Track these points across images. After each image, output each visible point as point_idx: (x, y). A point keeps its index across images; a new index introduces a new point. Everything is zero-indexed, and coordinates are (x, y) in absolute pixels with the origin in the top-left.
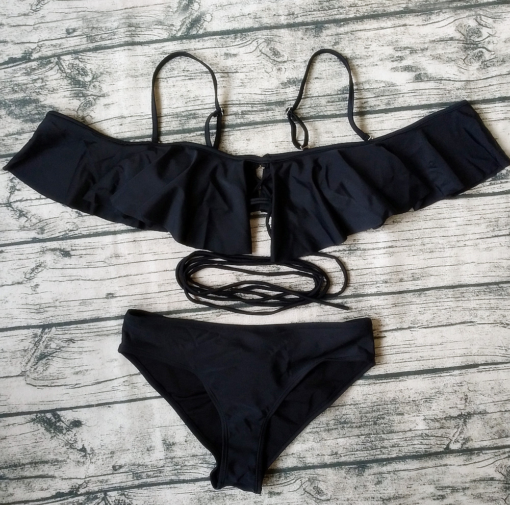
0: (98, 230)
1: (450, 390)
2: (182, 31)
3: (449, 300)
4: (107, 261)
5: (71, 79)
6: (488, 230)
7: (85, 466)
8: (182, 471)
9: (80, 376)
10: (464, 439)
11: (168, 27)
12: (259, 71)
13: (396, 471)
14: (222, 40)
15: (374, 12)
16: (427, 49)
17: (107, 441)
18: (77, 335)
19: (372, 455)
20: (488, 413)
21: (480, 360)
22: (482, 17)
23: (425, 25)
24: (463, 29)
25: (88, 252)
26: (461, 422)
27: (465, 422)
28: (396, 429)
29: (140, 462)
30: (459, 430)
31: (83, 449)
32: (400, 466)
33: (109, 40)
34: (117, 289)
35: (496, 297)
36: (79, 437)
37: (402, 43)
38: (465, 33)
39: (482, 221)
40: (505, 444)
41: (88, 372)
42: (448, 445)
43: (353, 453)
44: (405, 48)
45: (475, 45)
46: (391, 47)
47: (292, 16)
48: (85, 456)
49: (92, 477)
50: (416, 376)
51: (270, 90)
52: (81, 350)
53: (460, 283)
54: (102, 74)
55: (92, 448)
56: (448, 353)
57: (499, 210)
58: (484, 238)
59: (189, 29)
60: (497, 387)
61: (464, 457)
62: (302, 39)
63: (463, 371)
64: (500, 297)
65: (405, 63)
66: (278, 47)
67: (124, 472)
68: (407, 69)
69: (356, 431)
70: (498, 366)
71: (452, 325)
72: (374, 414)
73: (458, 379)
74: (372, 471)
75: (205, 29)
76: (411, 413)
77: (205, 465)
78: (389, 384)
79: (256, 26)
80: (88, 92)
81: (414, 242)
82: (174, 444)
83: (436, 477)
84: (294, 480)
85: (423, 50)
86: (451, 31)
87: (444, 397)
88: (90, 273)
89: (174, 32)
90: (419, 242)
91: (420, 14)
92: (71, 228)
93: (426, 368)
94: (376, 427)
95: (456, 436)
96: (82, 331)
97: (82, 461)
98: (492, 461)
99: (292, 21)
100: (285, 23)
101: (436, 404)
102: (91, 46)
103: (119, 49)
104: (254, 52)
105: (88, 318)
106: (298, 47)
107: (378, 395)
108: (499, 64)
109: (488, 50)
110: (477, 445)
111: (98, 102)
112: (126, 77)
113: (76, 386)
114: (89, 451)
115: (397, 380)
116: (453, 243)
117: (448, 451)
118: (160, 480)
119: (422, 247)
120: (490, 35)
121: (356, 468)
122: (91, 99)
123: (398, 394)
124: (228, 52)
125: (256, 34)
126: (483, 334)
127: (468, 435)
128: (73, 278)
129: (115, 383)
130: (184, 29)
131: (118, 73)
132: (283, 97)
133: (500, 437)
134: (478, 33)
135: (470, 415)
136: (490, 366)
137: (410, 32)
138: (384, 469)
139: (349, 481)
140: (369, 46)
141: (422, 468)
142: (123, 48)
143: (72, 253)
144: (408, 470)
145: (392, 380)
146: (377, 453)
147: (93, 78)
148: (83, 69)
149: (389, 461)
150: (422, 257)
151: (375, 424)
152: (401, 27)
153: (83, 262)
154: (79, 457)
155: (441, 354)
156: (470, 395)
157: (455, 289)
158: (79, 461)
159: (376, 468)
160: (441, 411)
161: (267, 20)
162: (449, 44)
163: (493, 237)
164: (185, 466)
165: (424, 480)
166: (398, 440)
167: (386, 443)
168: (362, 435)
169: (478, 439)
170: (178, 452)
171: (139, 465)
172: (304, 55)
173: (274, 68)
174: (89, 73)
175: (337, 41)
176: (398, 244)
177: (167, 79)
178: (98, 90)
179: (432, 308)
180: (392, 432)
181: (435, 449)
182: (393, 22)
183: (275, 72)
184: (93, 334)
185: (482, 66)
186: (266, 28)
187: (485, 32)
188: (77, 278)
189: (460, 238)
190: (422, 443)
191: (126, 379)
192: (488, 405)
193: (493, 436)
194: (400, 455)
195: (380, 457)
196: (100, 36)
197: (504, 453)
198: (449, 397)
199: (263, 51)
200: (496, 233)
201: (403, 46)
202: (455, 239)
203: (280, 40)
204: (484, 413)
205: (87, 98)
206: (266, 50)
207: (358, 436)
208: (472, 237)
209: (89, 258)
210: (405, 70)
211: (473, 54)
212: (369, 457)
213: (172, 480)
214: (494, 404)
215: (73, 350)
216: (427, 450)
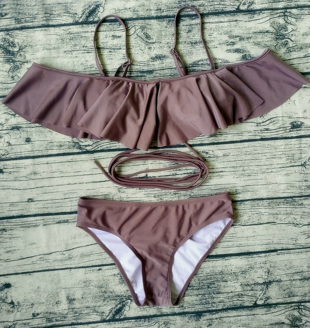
0: (22, 155)
1: (258, 266)
2: (82, 18)
3: (260, 207)
4: (28, 176)
5: (4, 49)
6: (287, 162)
7: (14, 313)
8: (79, 317)
9: (10, 254)
10: (266, 297)
11: (73, 15)
12: (136, 49)
13: (221, 318)
14: (111, 26)
15: (216, 10)
16: (251, 38)
17: (28, 297)
18: (8, 227)
19: (206, 308)
20: (282, 281)
21: (278, 247)
22: (289, 17)
23: (250, 21)
24: (275, 25)
25: (15, 170)
26: (265, 287)
27: (267, 286)
28: (222, 291)
29: (52, 311)
30: (264, 292)
31: (12, 303)
32: (224, 314)
33: (31, 22)
34: (35, 196)
35: (290, 207)
36: (9, 294)
37: (234, 33)
38: (277, 28)
39: (283, 156)
40: (292, 301)
41: (16, 252)
42: (256, 302)
43: (193, 306)
44: (236, 37)
45: (283, 37)
46: (227, 36)
47: (159, 11)
48: (13, 307)
49: (18, 320)
50: (236, 257)
51: (143, 63)
52: (11, 236)
53: (268, 197)
54: (26, 46)
55: (18, 302)
56: (258, 242)
57: (295, 149)
58: (284, 167)
59: (87, 17)
60: (288, 264)
61: (265, 309)
62: (166, 27)
63: (267, 254)
64: (293, 206)
65: (236, 47)
66: (150, 33)
67: (40, 318)
68: (237, 51)
69: (196, 292)
70: (290, 251)
71: (261, 224)
72: (208, 281)
73: (264, 259)
74: (205, 318)
75: (99, 18)
76: (232, 281)
77: (95, 313)
78: (218, 261)
79: (135, 17)
80: (16, 59)
81: (237, 169)
82: (74, 300)
83: (247, 322)
84: (154, 324)
85: (248, 38)
86: (267, 26)
87: (254, 270)
88: (17, 184)
89: (77, 19)
90: (241, 169)
91: (247, 13)
92: (4, 154)
93: (243, 251)
94: (209, 289)
95: (261, 296)
96: (11, 224)
97: (11, 310)
98: (283, 311)
99: (159, 15)
100: (154, 15)
101: (249, 275)
102: (18, 26)
103: (38, 29)
104: (133, 35)
105: (15, 215)
106: (163, 33)
107: (211, 269)
108: (298, 50)
109: (291, 40)
110: (274, 301)
111: (23, 66)
112: (43, 50)
113: (8, 260)
114: (16, 303)
115: (224, 259)
116: (264, 170)
117: (256, 306)
118: (65, 323)
119: (243, 172)
120: (293, 30)
121: (195, 316)
122: (18, 64)
123: (224, 268)
124: (114, 34)
125: (134, 23)
126: (281, 230)
127: (269, 295)
128: (5, 188)
129: (34, 259)
130: (84, 17)
131: (38, 47)
132: (152, 68)
133: (289, 297)
134: (285, 28)
135: (270, 282)
136: (285, 251)
137: (240, 25)
138: (214, 316)
139: (191, 324)
140: (212, 34)
141: (238, 316)
142: (41, 29)
143: (4, 170)
144: (229, 317)
145: (220, 259)
146: (209, 306)
147: (20, 49)
148: (12, 42)
149: (217, 311)
150: (242, 179)
151: (209, 287)
152: (234, 22)
153: (12, 177)
154: (9, 308)
155: (253, 242)
156: (271, 269)
157: (264, 201)
158: (9, 311)
159: (208, 316)
160: (252, 279)
161: (142, 13)
162: (266, 35)
163: (290, 166)
164: (82, 314)
165: (239, 324)
166: (223, 298)
167: (215, 300)
168: (200, 295)
169: (275, 297)
170: (77, 305)
171: (50, 313)
172: (167, 38)
173: (146, 47)
174: (16, 46)
175: (190, 29)
176: (227, 170)
177: (72, 52)
178: (23, 58)
179: (249, 213)
180: (219, 293)
181: (247, 304)
182: (228, 18)
183: (147, 50)
184: (19, 226)
185: (287, 51)
186: (142, 19)
187: (290, 27)
188: (8, 187)
189: (268, 167)
190: (238, 300)
191: (41, 256)
192: (282, 276)
193: (285, 296)
194: (224, 308)
195: (211, 309)
196: (24, 19)
197: (292, 307)
198: (257, 270)
199: (139, 35)
200: (293, 164)
201: (235, 35)
202: (265, 167)
203: (151, 27)
204: (279, 281)
205: (16, 63)
206: (141, 34)
207: (197, 295)
208: (276, 166)
209: (16, 174)
210: (236, 52)
211: (281, 42)
212: (204, 309)
213: (72, 323)
214: (286, 275)
215: (5, 236)
216: (241, 304)
